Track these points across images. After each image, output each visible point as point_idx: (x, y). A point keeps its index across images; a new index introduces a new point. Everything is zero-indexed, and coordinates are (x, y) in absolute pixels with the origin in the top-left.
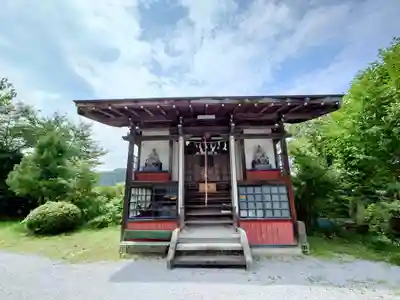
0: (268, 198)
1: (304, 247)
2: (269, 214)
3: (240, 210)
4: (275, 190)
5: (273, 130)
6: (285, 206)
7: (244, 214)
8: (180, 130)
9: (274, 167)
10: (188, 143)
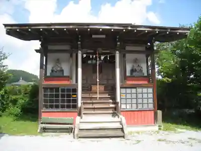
0: (140, 96)
1: (160, 126)
2: (140, 107)
3: (121, 104)
4: (145, 90)
5: (146, 48)
6: (151, 101)
7: (123, 106)
8: (79, 46)
9: (146, 74)
10: (85, 56)
